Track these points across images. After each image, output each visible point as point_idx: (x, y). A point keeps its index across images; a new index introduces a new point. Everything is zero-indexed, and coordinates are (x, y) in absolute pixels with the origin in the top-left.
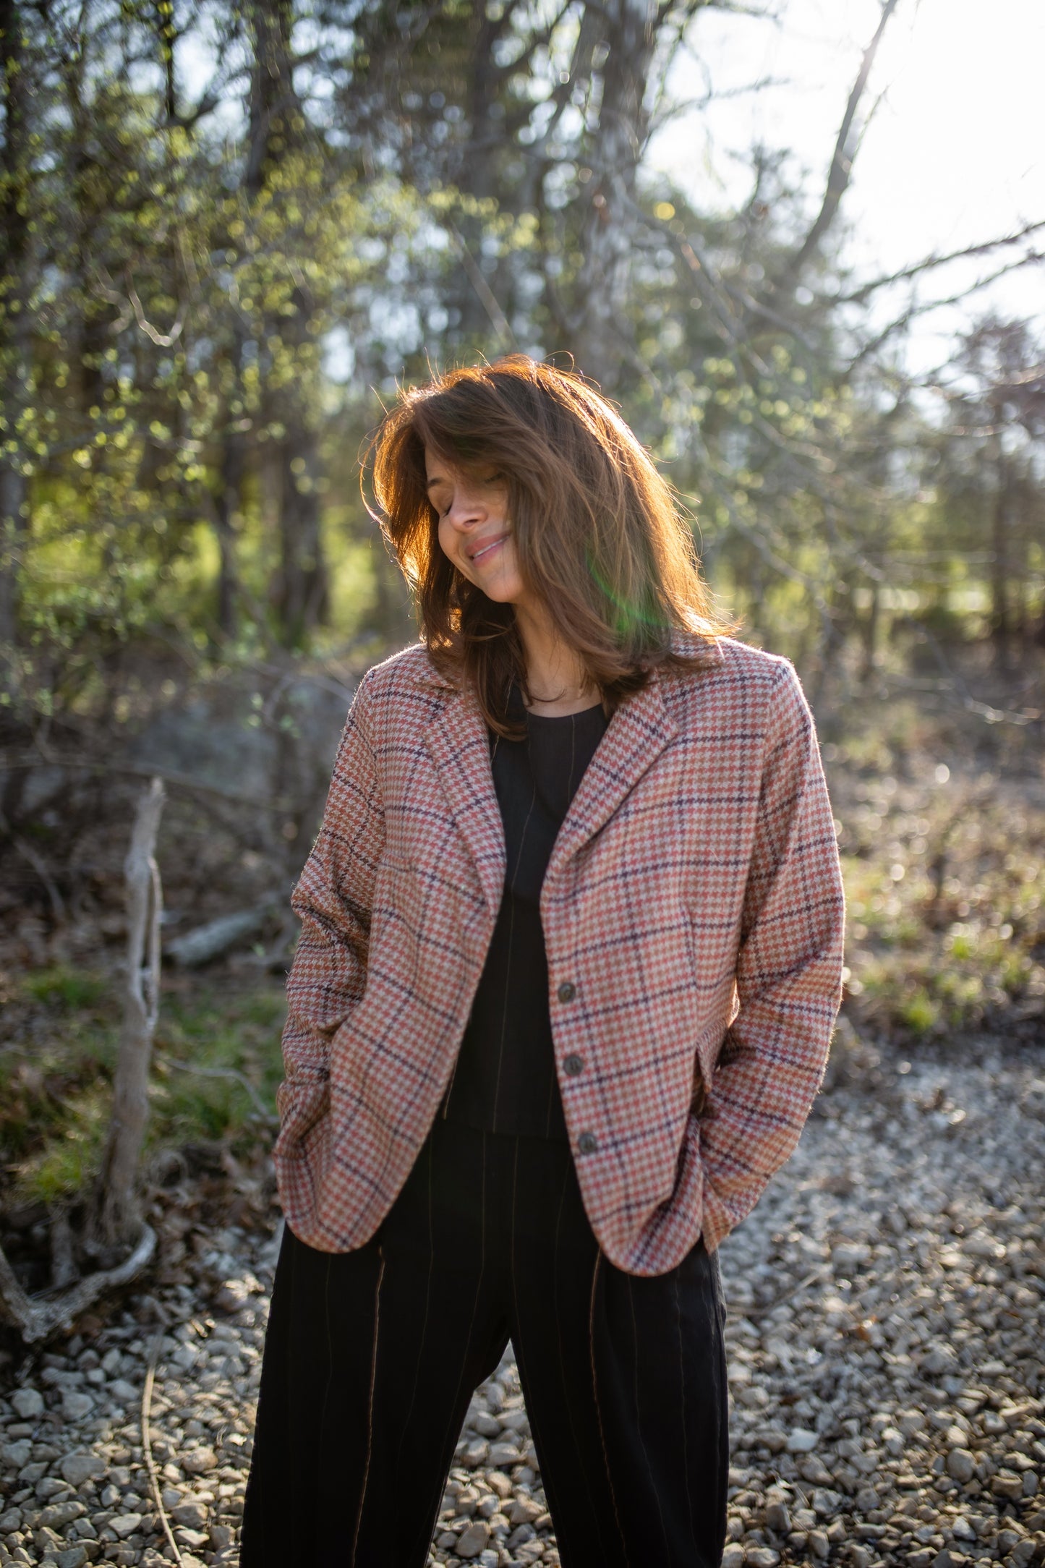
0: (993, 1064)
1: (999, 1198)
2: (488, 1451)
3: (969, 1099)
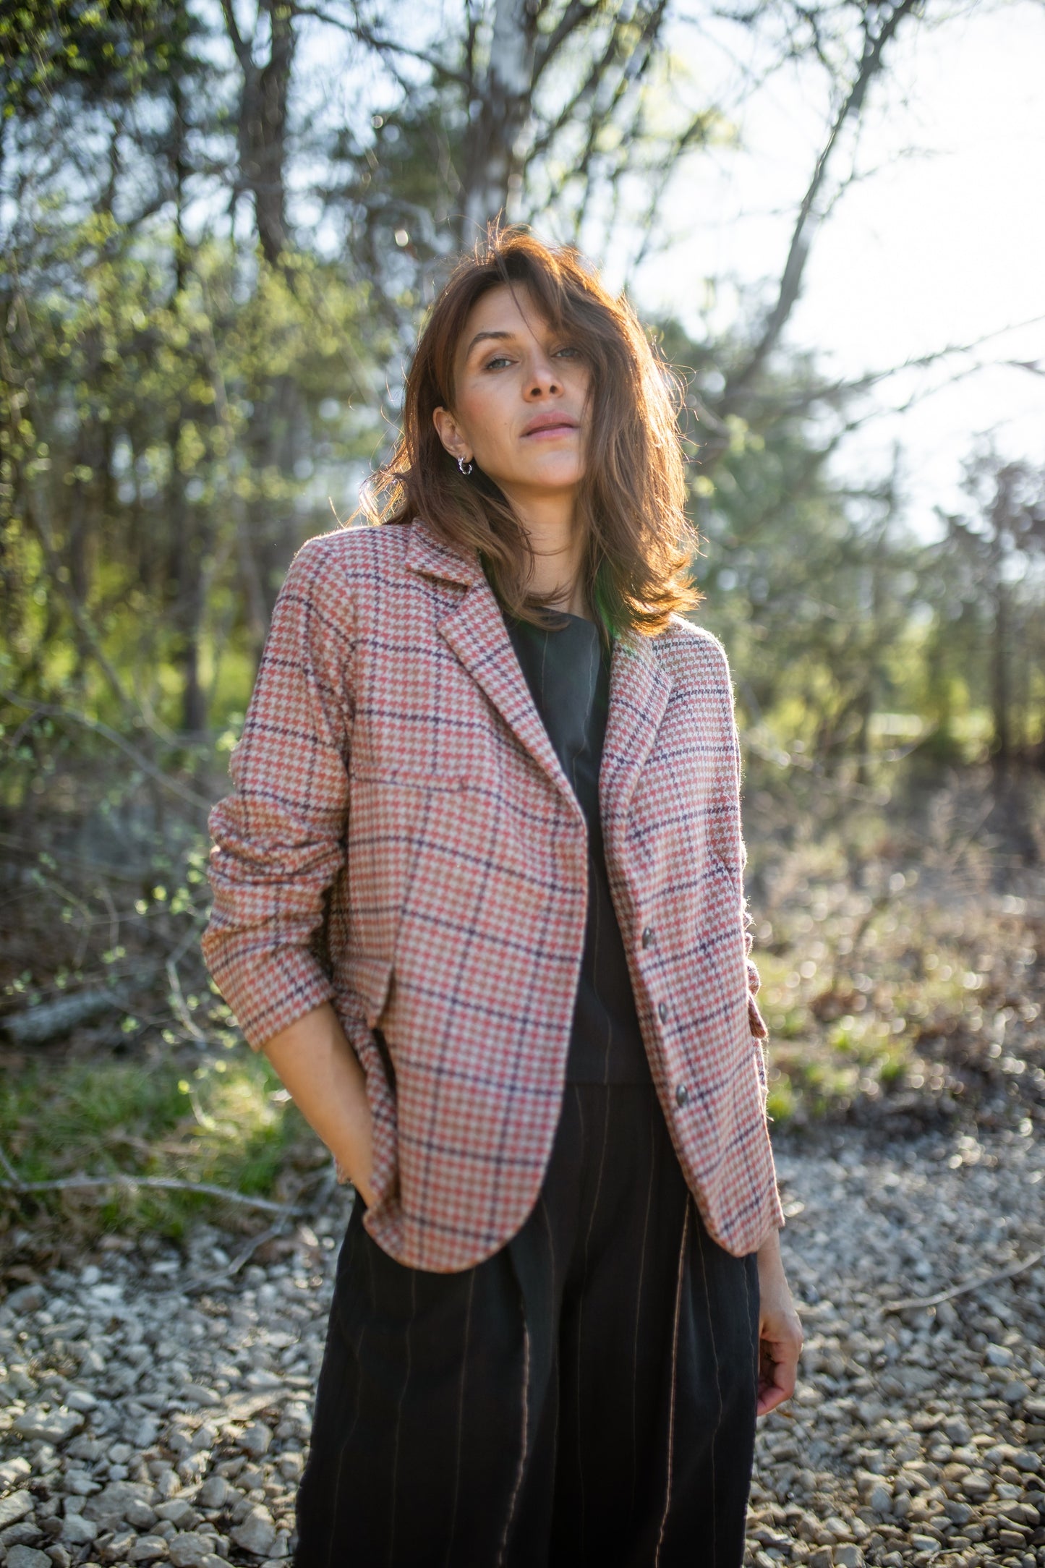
0: (850, 1157)
1: (813, 1291)
2: (133, 1544)
3: (813, 1192)
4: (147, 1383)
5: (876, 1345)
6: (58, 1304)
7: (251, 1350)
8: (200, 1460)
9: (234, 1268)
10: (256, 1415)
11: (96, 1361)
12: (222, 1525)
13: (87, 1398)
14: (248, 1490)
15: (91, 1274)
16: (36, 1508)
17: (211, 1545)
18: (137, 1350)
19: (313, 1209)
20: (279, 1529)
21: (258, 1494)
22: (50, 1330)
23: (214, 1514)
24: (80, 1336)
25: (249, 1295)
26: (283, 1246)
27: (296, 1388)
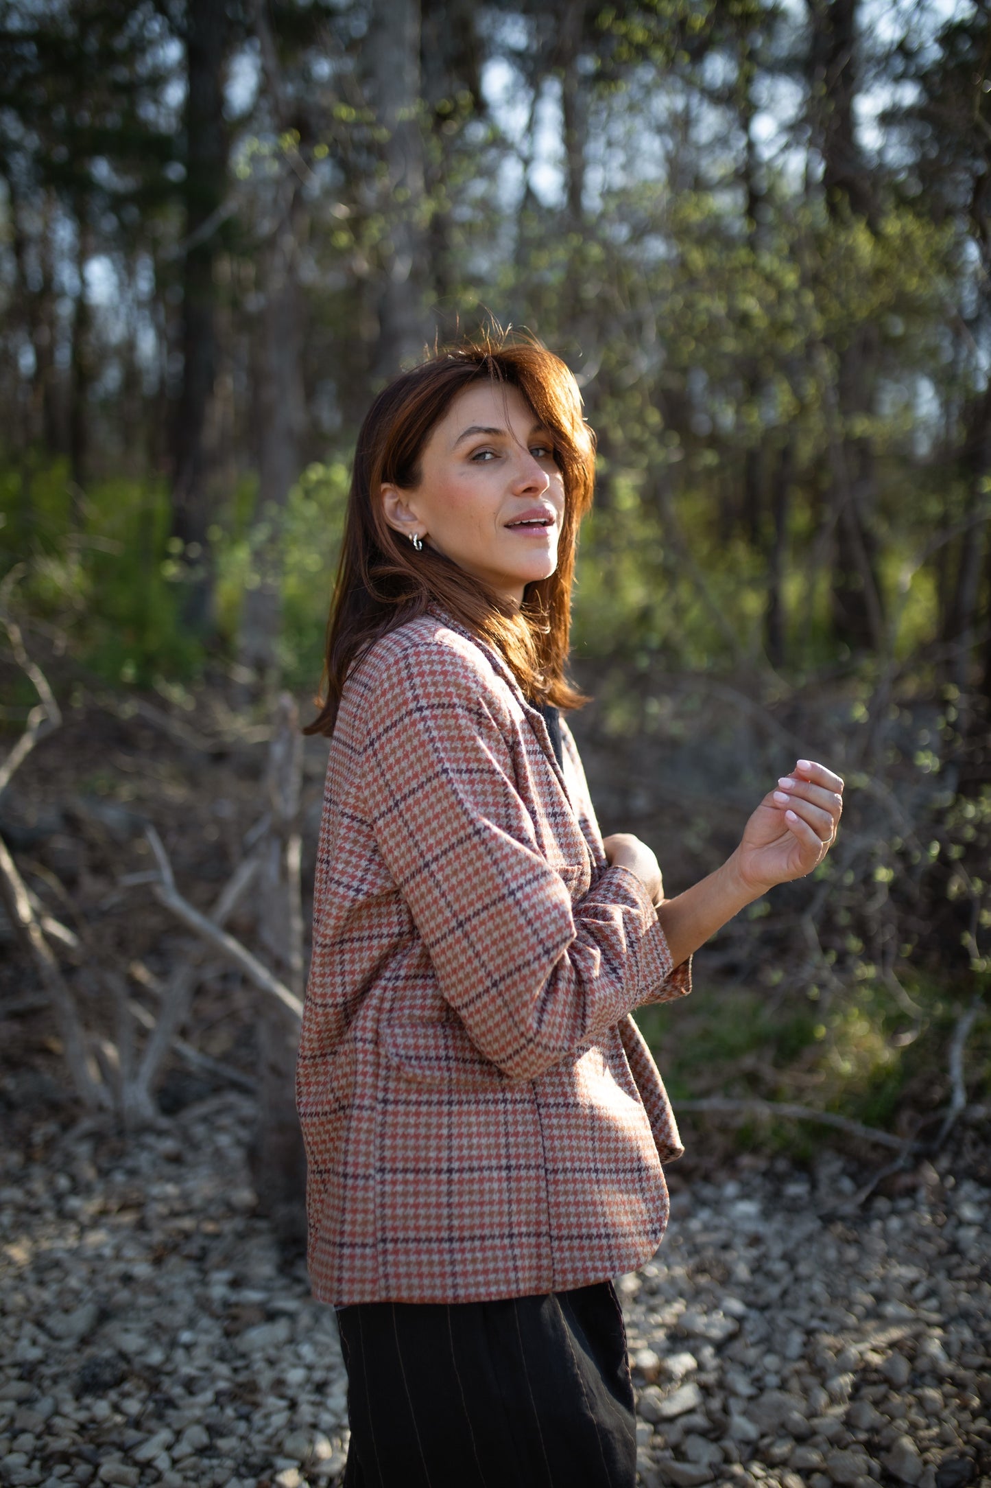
4: (789, 1299)
6: (705, 1215)
7: (884, 1280)
8: (845, 1381)
9: (862, 1196)
10: (892, 1345)
11: (742, 1272)
12: (871, 1448)
13: (736, 1306)
14: (893, 1418)
15: (731, 1189)
16: (704, 1403)
17: (864, 1467)
18: (779, 1267)
19: (936, 1146)
20: (926, 1463)
21: (902, 1424)
22: (701, 1239)
23: (863, 1436)
24: (726, 1247)
25: (877, 1226)
26: (906, 1180)
27: (930, 1325)
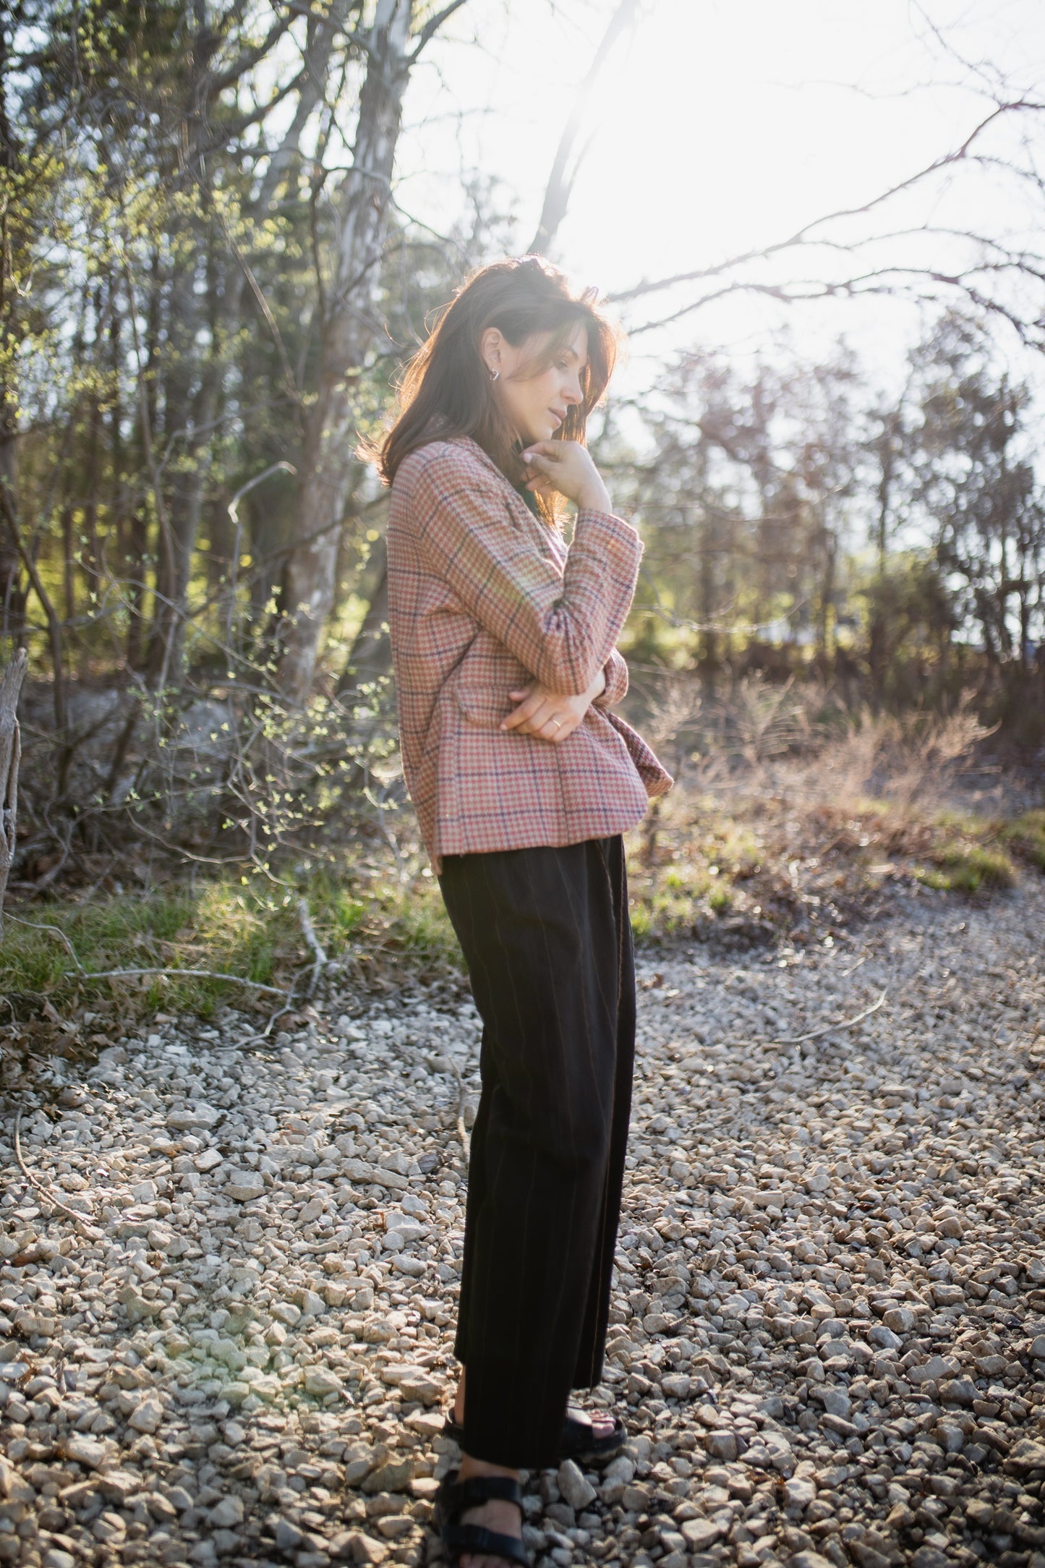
0: (701, 961)
3: (682, 982)
5: (766, 1066)
9: (266, 1034)
15: (154, 1040)
19: (310, 994)
24: (174, 1076)
25: (287, 1049)
